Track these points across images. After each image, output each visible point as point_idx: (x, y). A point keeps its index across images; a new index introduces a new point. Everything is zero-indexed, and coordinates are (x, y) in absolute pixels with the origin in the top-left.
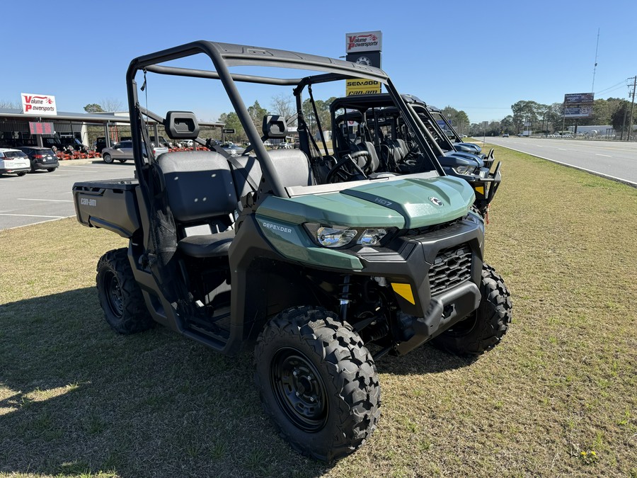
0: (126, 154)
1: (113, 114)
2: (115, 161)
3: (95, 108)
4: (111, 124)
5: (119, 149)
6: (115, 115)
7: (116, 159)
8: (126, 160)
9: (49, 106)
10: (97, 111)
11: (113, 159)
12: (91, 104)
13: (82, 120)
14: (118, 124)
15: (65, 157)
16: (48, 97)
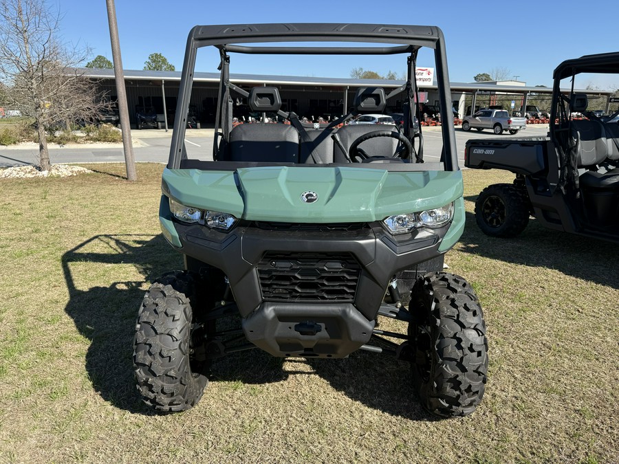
0: (484, 123)
1: (495, 83)
2: (472, 129)
3: (484, 78)
4: (480, 92)
5: (477, 118)
6: (498, 84)
7: (474, 128)
8: (483, 128)
9: (428, 77)
10: (485, 80)
11: (471, 127)
12: (481, 74)
13: (462, 90)
14: (497, 93)
15: (432, 123)
16: (429, 69)
